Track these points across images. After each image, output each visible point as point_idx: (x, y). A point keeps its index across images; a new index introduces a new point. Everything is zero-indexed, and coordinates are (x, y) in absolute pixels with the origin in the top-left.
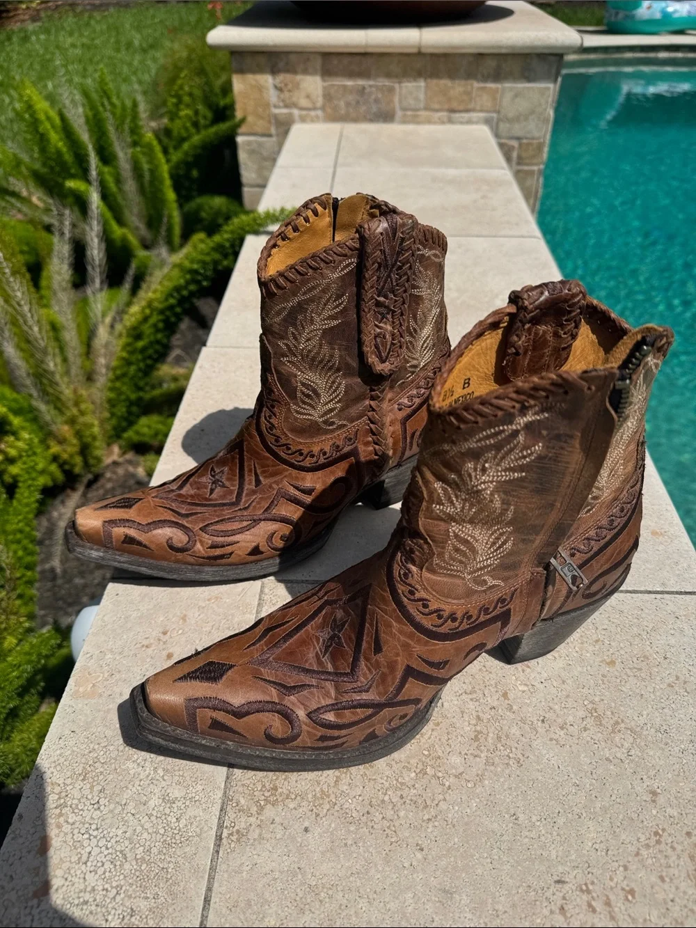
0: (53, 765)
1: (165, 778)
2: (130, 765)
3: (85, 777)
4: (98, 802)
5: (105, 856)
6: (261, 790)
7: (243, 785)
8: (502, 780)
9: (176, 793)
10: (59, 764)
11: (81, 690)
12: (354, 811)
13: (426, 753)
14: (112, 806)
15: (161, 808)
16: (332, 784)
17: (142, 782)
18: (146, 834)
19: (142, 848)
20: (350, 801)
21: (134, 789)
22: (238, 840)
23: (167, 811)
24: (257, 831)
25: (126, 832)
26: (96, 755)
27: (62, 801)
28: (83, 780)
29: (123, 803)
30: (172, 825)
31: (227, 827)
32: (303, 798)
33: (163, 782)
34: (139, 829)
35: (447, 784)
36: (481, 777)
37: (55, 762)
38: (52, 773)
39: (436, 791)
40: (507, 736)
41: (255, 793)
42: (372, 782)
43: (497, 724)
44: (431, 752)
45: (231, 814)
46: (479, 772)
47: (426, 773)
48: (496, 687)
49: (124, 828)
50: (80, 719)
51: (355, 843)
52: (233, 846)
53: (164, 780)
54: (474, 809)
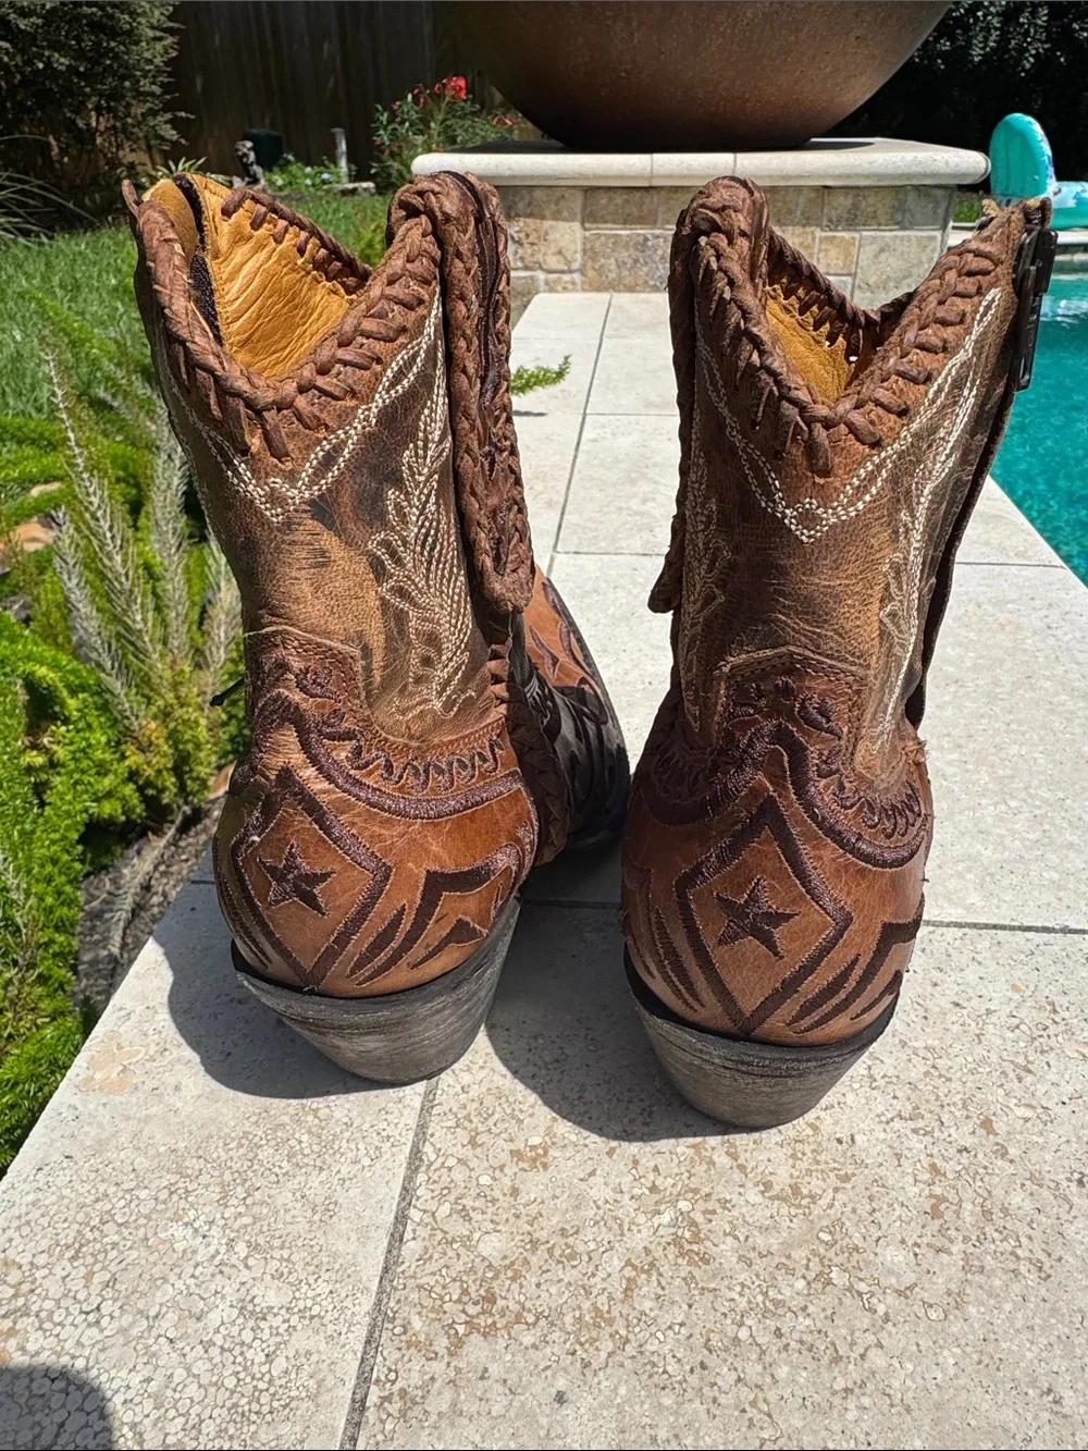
0: (16, 1223)
1: (251, 1262)
2: (178, 1231)
3: (78, 1251)
4: (98, 1308)
5: (96, 1434)
6: (459, 1301)
7: (420, 1287)
8: (1008, 1307)
9: (271, 1296)
10: (28, 1223)
11: (98, 1076)
12: (669, 1356)
13: (825, 1237)
14: (127, 1320)
15: (235, 1331)
16: (619, 1295)
17: (200, 1269)
18: (195, 1385)
19: (182, 1420)
20: (659, 1335)
21: (180, 1285)
22: (403, 1414)
23: (247, 1336)
24: (448, 1395)
25: (148, 1380)
26: (108, 1207)
27: (21, 1301)
28: (74, 1258)
29: (152, 1313)
30: (256, 1369)
31: (378, 1381)
32: (553, 1324)
33: (245, 1272)
34: (180, 1374)
35: (881, 1309)
36: (958, 1301)
37: (19, 1217)
38: (11, 1240)
39: (857, 1323)
40: (1005, 1210)
41: (446, 1307)
42: (711, 1296)
43: (979, 1184)
44: (837, 1237)
45: (389, 1352)
46: (953, 1287)
47: (829, 1282)
48: (965, 1107)
49: (146, 1372)
50: (86, 1134)
51: (676, 1436)
52: (389, 1427)
53: (247, 1266)
54: (952, 1371)
